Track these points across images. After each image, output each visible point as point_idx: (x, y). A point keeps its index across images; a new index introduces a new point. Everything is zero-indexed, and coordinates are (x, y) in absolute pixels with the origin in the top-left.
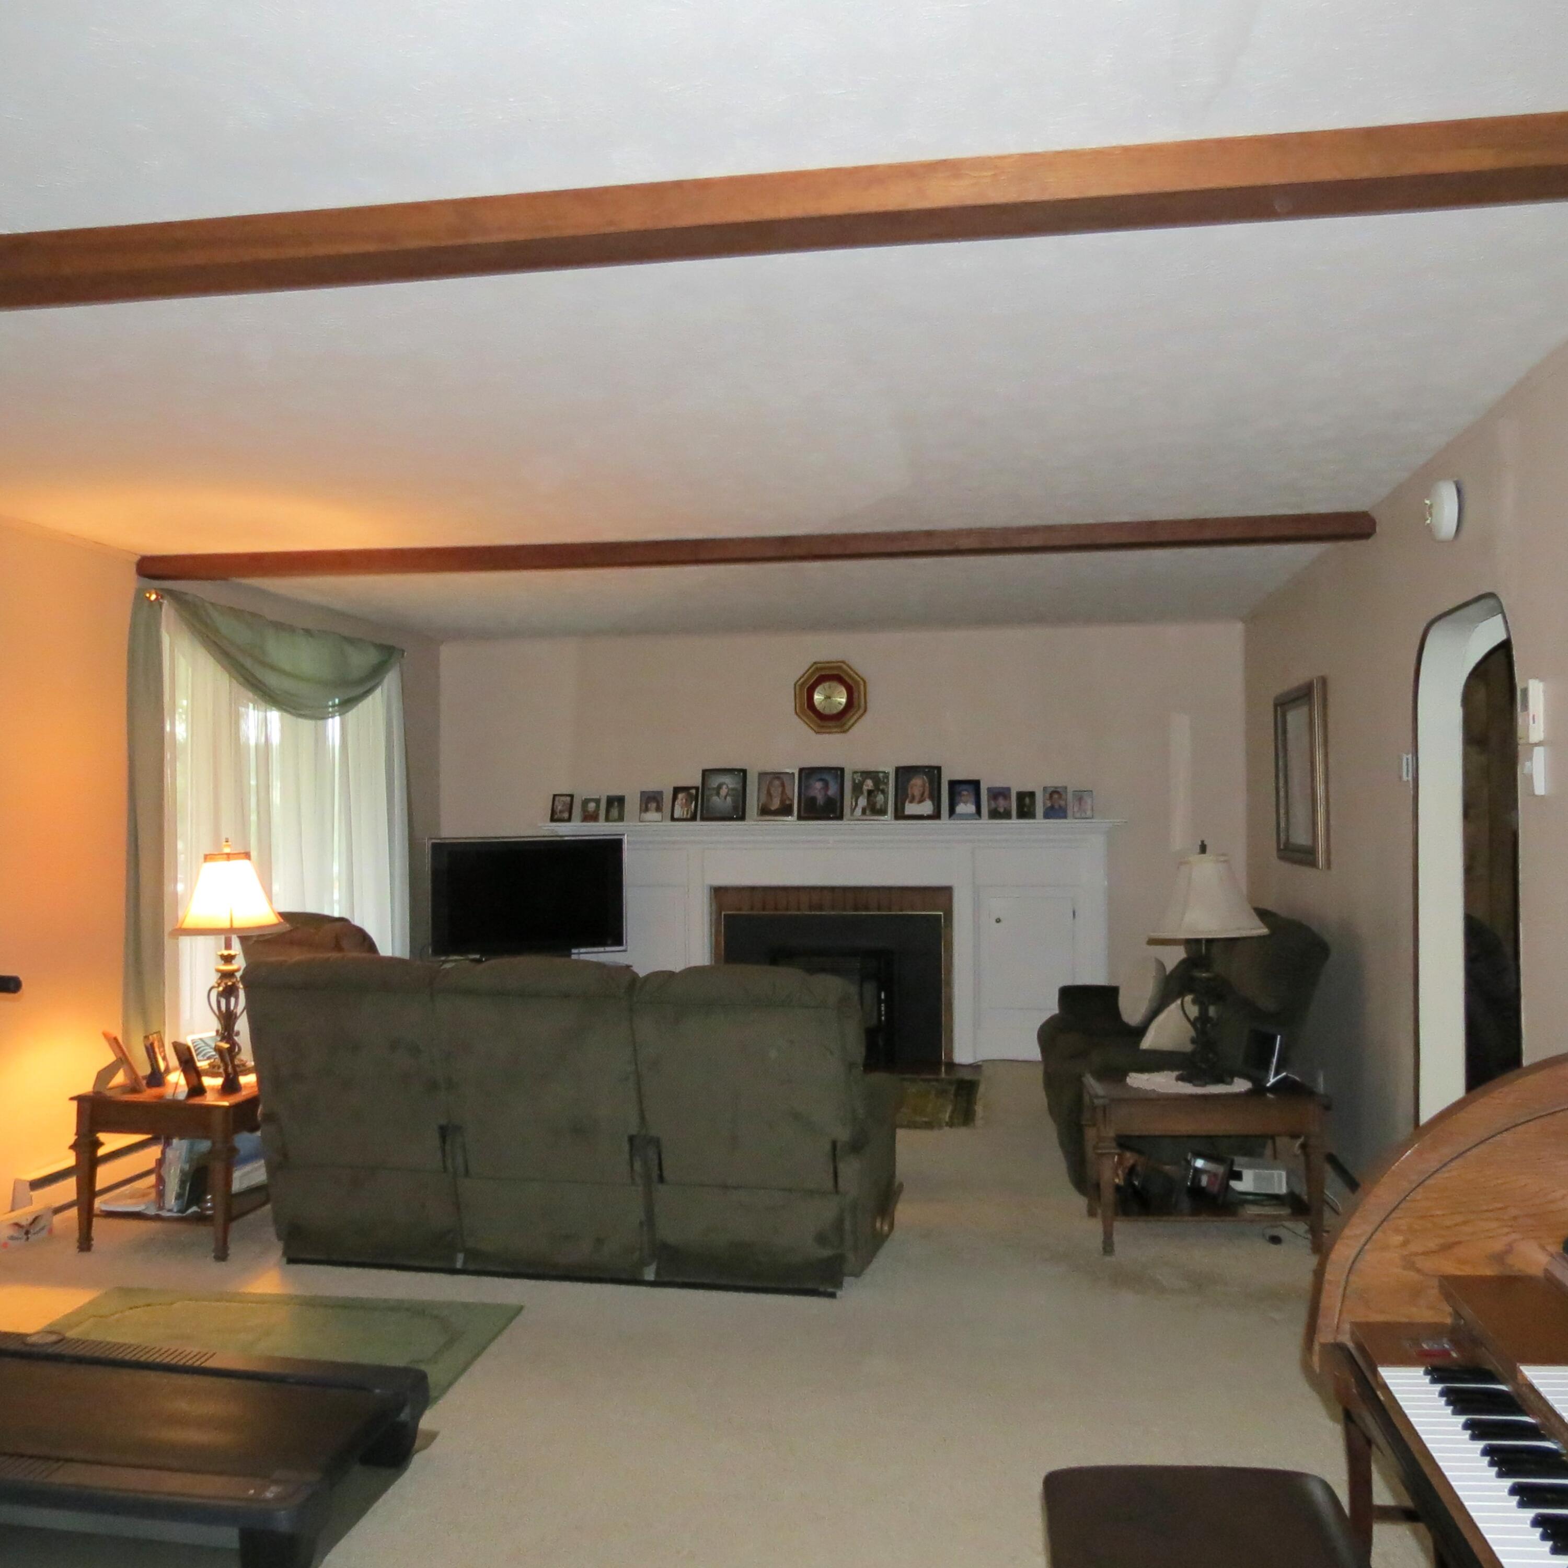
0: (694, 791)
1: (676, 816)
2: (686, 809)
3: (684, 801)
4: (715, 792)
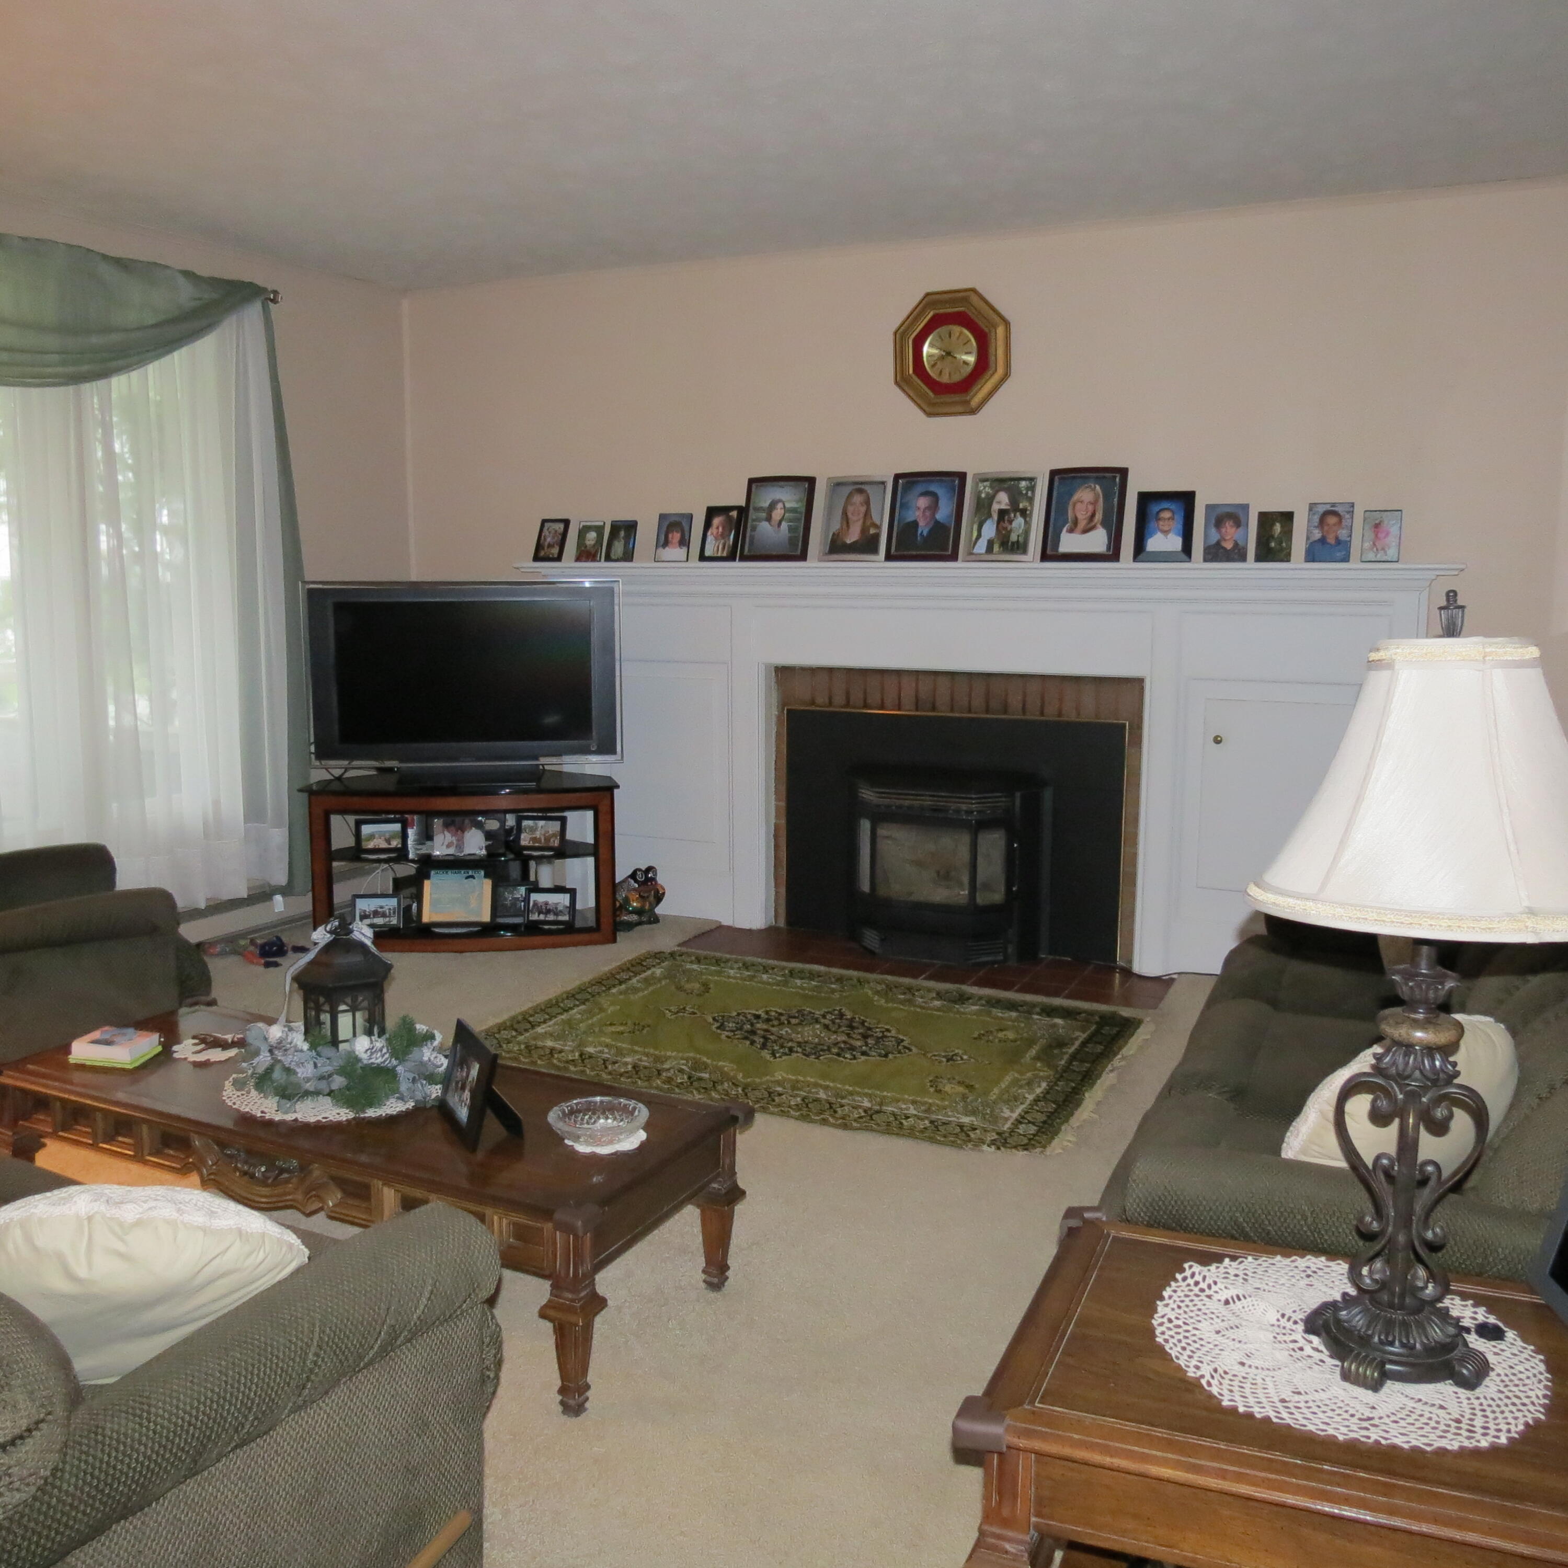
0: (734, 514)
1: (708, 552)
2: (722, 541)
3: (720, 529)
4: (764, 515)
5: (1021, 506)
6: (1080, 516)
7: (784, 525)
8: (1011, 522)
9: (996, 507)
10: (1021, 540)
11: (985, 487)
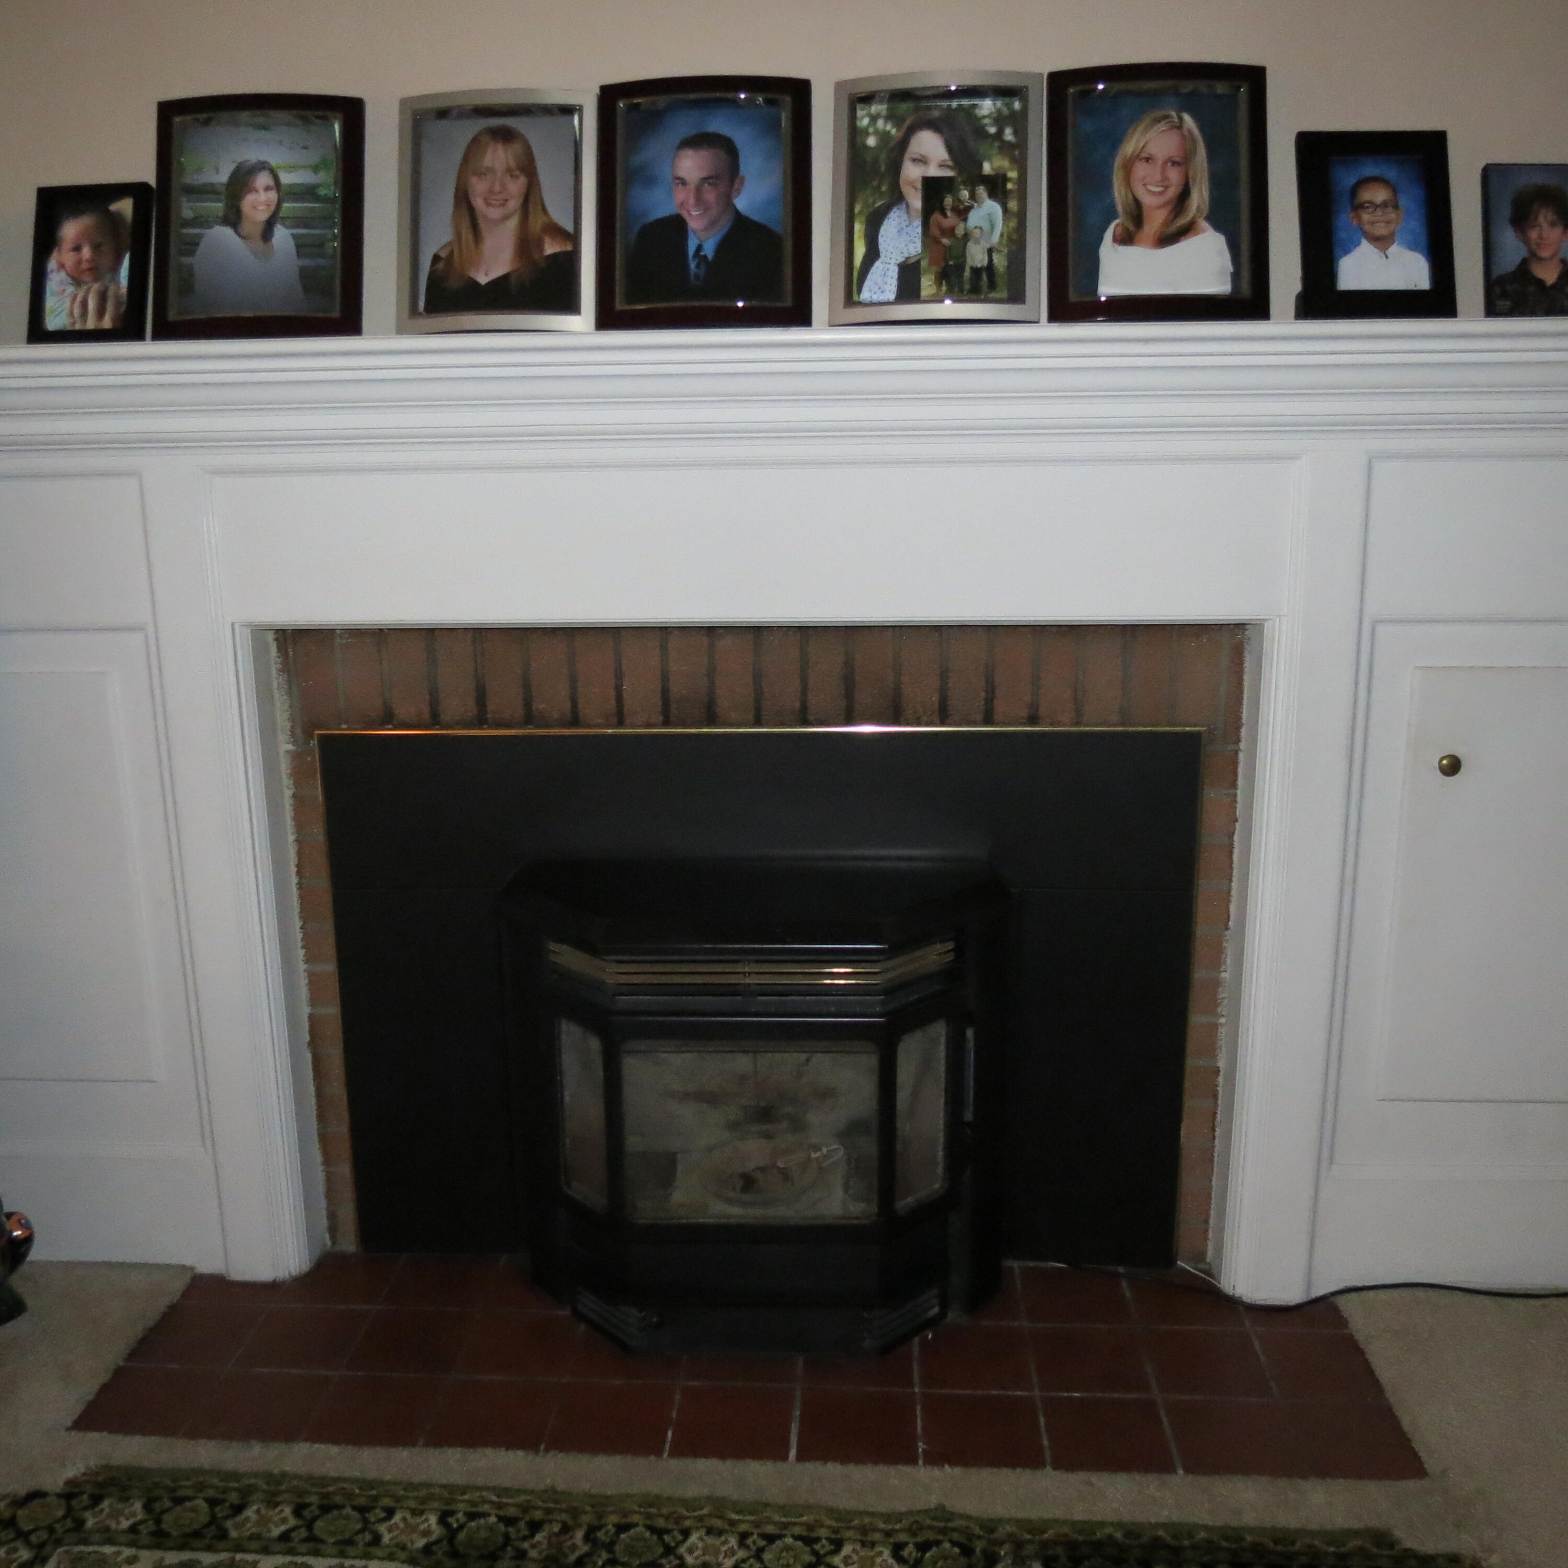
0: (125, 207)
1: (53, 322)
2: (96, 287)
3: (86, 252)
4: (218, 207)
5: (987, 168)
6: (1147, 200)
7: (282, 236)
8: (963, 213)
9: (912, 173)
10: (1000, 261)
11: (874, 119)
